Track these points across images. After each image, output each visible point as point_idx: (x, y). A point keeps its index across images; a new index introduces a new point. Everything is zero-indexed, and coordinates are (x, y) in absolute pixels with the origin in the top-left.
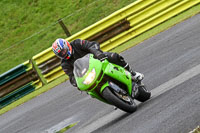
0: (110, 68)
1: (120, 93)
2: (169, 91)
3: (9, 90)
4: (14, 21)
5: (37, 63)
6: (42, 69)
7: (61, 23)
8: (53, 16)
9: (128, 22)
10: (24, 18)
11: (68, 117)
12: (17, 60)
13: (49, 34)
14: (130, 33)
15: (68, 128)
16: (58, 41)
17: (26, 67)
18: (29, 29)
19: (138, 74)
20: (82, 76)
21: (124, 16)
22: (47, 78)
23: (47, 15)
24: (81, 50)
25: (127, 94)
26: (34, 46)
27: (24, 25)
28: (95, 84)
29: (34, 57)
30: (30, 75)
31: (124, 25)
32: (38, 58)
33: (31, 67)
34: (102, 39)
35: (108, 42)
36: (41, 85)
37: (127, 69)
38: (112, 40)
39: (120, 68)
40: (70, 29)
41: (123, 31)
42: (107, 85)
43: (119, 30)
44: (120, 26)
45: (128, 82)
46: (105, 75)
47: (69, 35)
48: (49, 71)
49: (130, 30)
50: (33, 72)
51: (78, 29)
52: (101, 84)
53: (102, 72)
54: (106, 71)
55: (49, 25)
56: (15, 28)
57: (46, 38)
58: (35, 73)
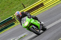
0: (33, 21)
1: (36, 29)
2: (56, 25)
3: (7, 24)
4: (8, 4)
6: (17, 18)
7: (23, 4)
8: (20, 2)
9: (43, 4)
10: (11, 3)
11: (25, 32)
12: (9, 16)
13: (19, 8)
14: (44, 7)
15: (25, 36)
16: (17, 12)
17: (12, 17)
18: (13, 6)
19: (42, 23)
20: (24, 23)
21: (42, 2)
23: (18, 2)
24: (24, 15)
25: (38, 29)
26: (15, 11)
27: (12, 5)
28: (28, 26)
30: (13, 20)
31: (42, 5)
33: (13, 18)
34: (35, 9)
35: (37, 10)
36: (16, 23)
37: (39, 21)
38: (38, 9)
39: (36, 21)
40: (25, 6)
41: (41, 7)
42: (32, 26)
43: (40, 6)
44: (40, 5)
45: (39, 25)
46: (31, 23)
47: (25, 8)
49: (44, 6)
50: (14, 19)
51: (28, 6)
52: (30, 26)
53: (30, 22)
54: (31, 22)
55: (19, 5)
56: (9, 6)
57: (18, 9)
58: (15, 19)
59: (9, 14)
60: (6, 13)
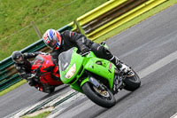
1: (99, 88)
5: (81, 24)
6: (85, 29)
16: (48, 32)
19: (124, 66)
20: (64, 70)
22: (90, 37)
29: (78, 19)
32: (82, 20)
33: (75, 28)
35: (143, 5)
38: (147, 3)
45: (110, 76)
48: (92, 31)
53: (82, 67)
59: (63, 19)
60: (54, 13)
